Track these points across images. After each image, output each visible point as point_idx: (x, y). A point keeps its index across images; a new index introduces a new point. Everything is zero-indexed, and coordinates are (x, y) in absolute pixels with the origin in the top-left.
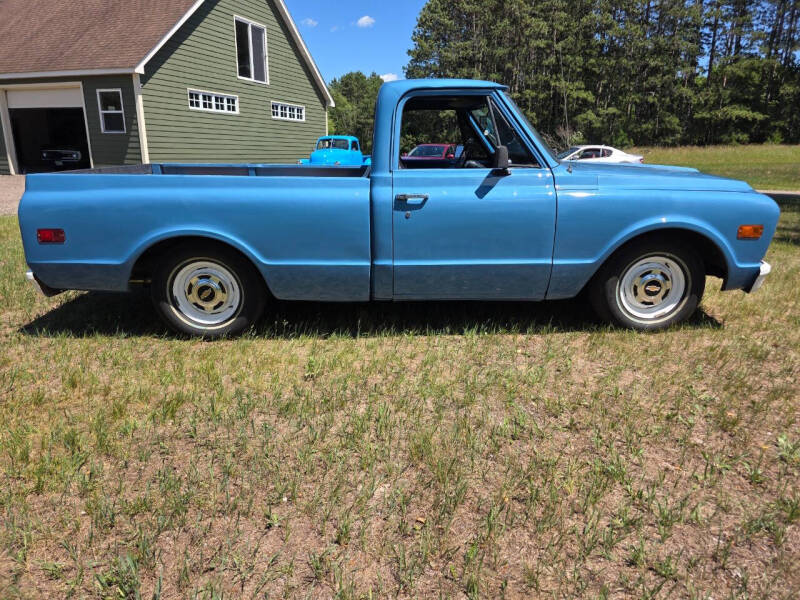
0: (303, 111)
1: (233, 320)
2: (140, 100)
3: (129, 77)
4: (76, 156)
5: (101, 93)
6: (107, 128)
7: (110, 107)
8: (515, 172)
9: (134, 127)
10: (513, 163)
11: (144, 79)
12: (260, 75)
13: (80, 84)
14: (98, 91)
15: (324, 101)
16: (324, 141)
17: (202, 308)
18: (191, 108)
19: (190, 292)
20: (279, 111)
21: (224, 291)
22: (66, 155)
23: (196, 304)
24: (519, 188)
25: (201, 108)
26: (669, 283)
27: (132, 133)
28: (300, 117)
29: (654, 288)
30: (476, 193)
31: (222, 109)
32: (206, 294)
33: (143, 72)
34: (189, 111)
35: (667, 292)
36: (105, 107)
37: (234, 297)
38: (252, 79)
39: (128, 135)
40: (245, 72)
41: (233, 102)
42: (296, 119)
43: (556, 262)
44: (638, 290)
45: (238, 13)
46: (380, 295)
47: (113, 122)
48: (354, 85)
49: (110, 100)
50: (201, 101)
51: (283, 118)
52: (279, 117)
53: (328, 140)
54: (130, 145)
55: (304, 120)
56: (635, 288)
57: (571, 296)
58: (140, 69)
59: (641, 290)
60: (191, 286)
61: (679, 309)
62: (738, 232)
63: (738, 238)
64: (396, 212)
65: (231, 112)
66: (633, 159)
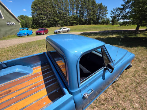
15: (18, 21)
16: (21, 29)
28: (14, 24)
48: (22, 17)
52: (9, 25)
66: (69, 29)
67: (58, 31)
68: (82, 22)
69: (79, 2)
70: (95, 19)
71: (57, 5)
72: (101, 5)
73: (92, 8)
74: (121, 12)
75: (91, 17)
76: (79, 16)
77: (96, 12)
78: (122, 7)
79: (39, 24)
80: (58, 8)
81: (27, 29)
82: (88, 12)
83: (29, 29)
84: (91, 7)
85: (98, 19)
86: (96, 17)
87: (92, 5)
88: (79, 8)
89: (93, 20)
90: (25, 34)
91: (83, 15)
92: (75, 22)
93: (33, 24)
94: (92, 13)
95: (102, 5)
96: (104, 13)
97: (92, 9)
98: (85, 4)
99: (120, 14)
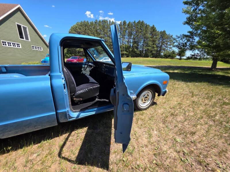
0: (42, 48)
12: (27, 38)
18: (3, 46)
20: (35, 48)
31: (15, 46)
38: (25, 40)
40: (22, 37)
41: (19, 45)
42: (40, 50)
45: (17, 22)
50: (7, 44)
55: (42, 50)
56: (142, 99)
62: (163, 83)
65: (19, 48)
68: (136, 53)
69: (132, 28)
70: (155, 50)
71: (102, 31)
72: (163, 33)
73: (151, 36)
74: (188, 41)
75: (149, 48)
76: (132, 46)
77: (157, 42)
78: (189, 34)
80: (104, 35)
82: (144, 41)
84: (149, 35)
85: (160, 51)
86: (156, 49)
87: (151, 32)
88: (132, 36)
89: (151, 51)
91: (138, 45)
92: (125, 52)
94: (150, 43)
95: (166, 34)
96: (169, 43)
97: (151, 38)
98: (141, 31)
99: (186, 43)
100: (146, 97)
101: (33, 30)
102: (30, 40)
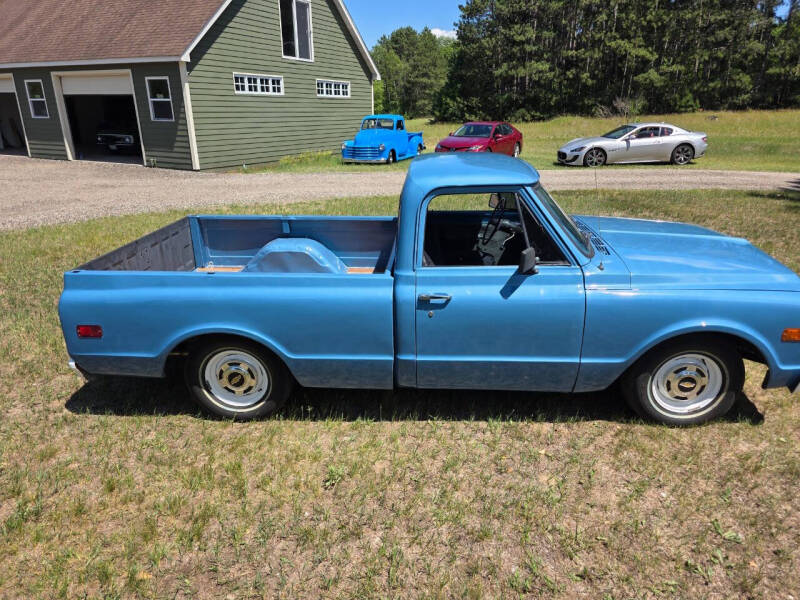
0: (349, 87)
1: (261, 404)
2: (187, 88)
3: (176, 64)
4: (129, 139)
5: (150, 81)
6: (157, 116)
7: (158, 95)
8: (543, 270)
9: (182, 115)
10: (541, 260)
11: (190, 66)
12: (305, 53)
13: (129, 71)
14: (147, 78)
15: (370, 75)
16: (369, 120)
17: (233, 392)
18: (236, 92)
19: (221, 377)
20: (325, 88)
21: (253, 377)
22: (119, 139)
23: (226, 388)
24: (547, 287)
25: (247, 92)
26: (704, 380)
27: (181, 122)
28: (345, 93)
29: (688, 385)
30: (502, 292)
31: (268, 90)
32: (236, 380)
33: (189, 60)
34: (235, 95)
35: (703, 387)
36: (154, 96)
37: (262, 381)
38: (297, 58)
39: (176, 123)
40: (289, 50)
41: (278, 83)
42: (341, 96)
43: (583, 361)
44: (672, 385)
46: (403, 383)
47: (162, 110)
48: (404, 42)
49: (158, 88)
50: (246, 84)
51: (329, 96)
52: (325, 95)
53: (374, 120)
54: (179, 133)
55: (349, 96)
56: (669, 383)
57: (603, 388)
58: (186, 58)
59: (674, 385)
60: (222, 372)
61: (715, 405)
62: (783, 336)
63: (782, 341)
64: (419, 311)
65: (277, 94)
66: (695, 138)
67: (589, 146)
79: (487, 87)
81: (400, 125)
83: (407, 123)
90: (381, 153)
93: (449, 91)
100: (690, 380)
101: (333, 20)
102: (312, 59)
